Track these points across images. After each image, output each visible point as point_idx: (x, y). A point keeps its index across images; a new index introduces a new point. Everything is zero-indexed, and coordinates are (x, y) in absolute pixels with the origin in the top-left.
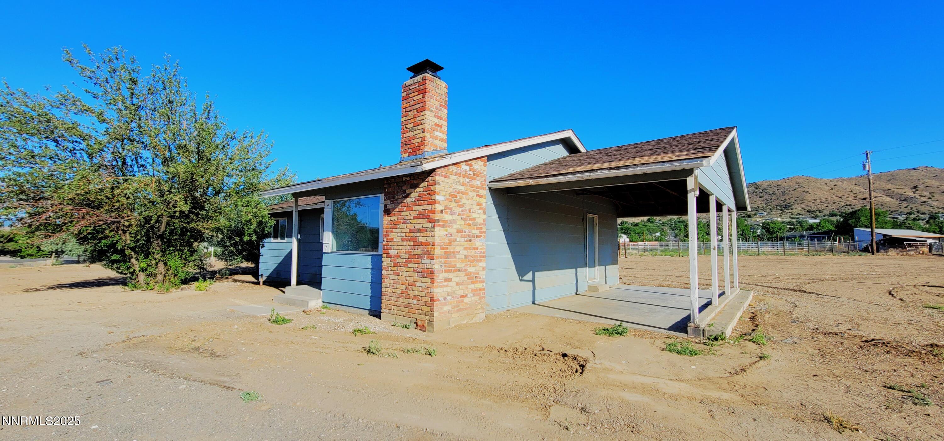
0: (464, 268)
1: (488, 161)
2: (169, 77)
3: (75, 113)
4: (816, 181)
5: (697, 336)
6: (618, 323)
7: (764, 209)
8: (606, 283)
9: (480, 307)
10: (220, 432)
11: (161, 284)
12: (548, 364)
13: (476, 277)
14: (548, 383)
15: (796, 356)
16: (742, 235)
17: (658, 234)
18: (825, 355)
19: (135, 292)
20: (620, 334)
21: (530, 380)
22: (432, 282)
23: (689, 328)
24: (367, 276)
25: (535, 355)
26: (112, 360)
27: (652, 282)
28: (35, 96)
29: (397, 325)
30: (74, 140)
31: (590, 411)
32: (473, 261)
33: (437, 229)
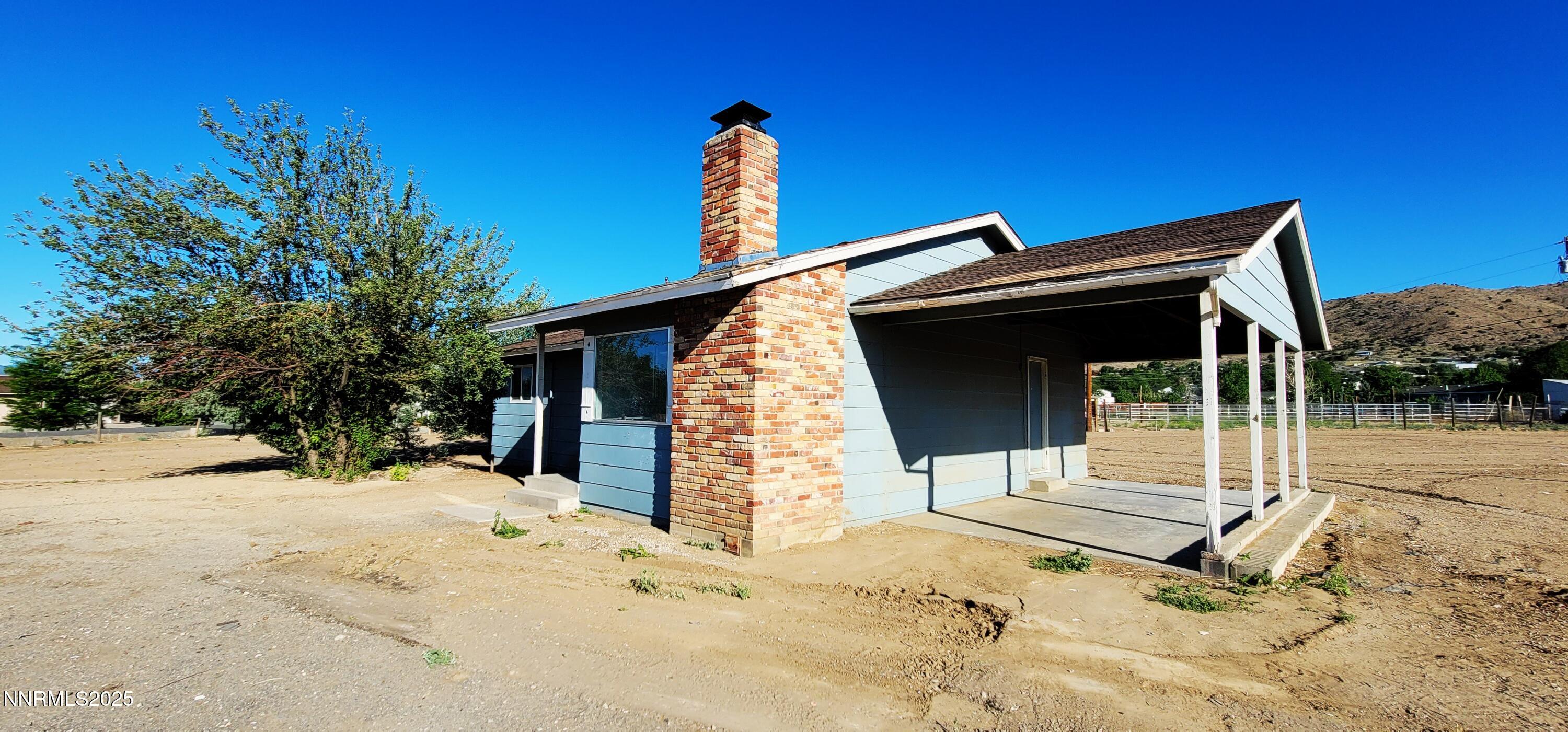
0: (805, 450)
1: (847, 270)
2: (350, 144)
3: (216, 206)
4: (1470, 294)
5: (1218, 575)
6: (1073, 548)
7: (1369, 344)
8: (1063, 476)
9: (834, 516)
10: (382, 716)
11: (340, 469)
12: (939, 619)
13: (826, 465)
14: (934, 653)
15: (1407, 618)
16: (1324, 391)
17: (1168, 390)
18: (1466, 618)
19: (303, 480)
20: (1078, 569)
21: (903, 647)
22: (750, 473)
23: (1202, 561)
24: (649, 460)
25: (919, 602)
26: (246, 590)
27: (1149, 474)
28: (160, 181)
29: (693, 544)
30: (216, 246)
31: (1002, 707)
32: (822, 438)
33: (757, 384)
